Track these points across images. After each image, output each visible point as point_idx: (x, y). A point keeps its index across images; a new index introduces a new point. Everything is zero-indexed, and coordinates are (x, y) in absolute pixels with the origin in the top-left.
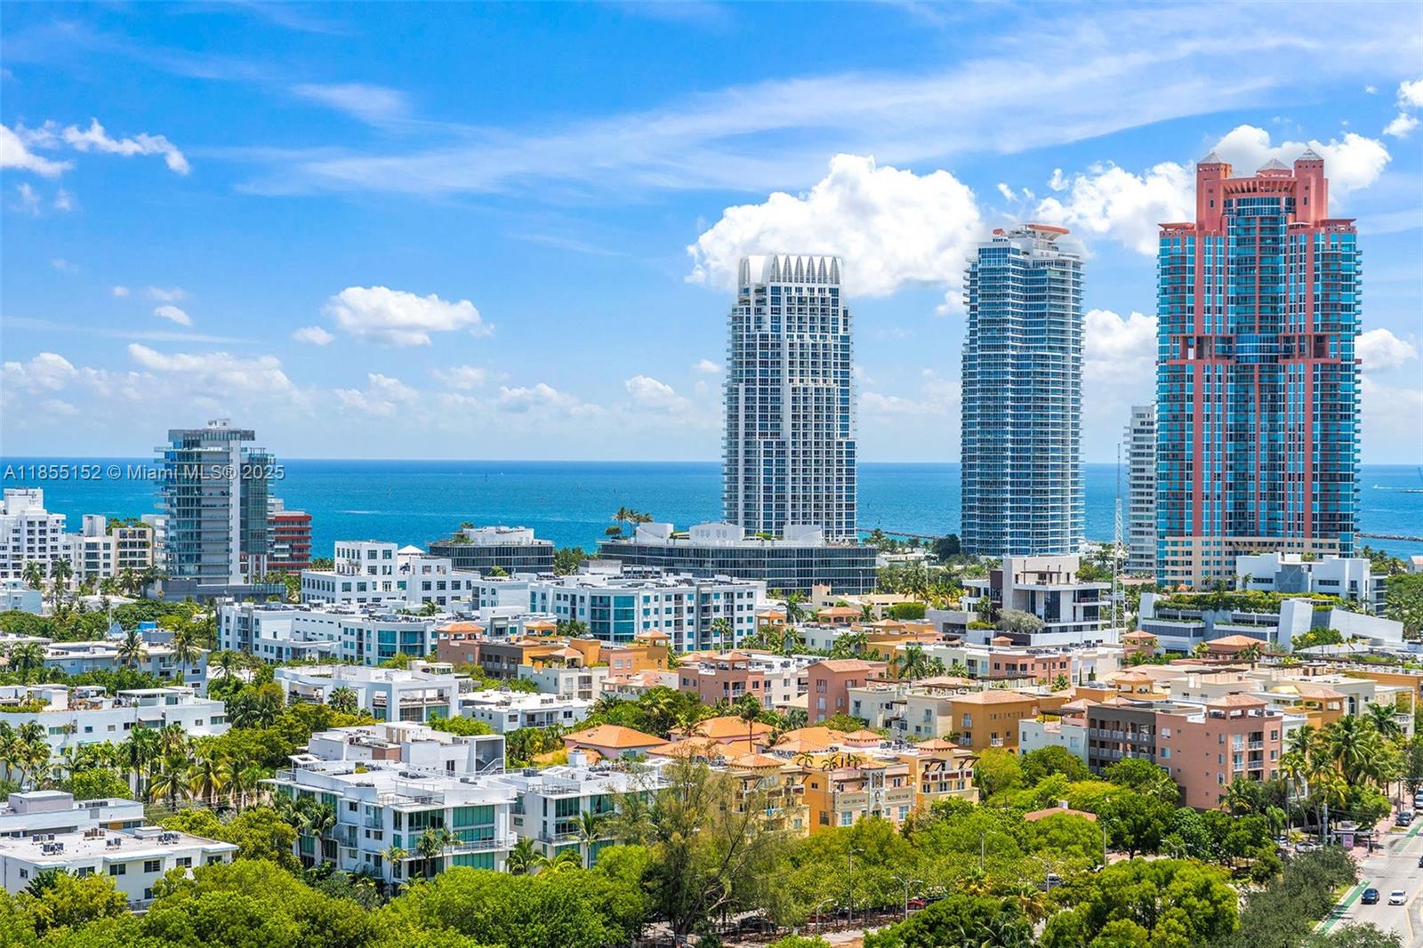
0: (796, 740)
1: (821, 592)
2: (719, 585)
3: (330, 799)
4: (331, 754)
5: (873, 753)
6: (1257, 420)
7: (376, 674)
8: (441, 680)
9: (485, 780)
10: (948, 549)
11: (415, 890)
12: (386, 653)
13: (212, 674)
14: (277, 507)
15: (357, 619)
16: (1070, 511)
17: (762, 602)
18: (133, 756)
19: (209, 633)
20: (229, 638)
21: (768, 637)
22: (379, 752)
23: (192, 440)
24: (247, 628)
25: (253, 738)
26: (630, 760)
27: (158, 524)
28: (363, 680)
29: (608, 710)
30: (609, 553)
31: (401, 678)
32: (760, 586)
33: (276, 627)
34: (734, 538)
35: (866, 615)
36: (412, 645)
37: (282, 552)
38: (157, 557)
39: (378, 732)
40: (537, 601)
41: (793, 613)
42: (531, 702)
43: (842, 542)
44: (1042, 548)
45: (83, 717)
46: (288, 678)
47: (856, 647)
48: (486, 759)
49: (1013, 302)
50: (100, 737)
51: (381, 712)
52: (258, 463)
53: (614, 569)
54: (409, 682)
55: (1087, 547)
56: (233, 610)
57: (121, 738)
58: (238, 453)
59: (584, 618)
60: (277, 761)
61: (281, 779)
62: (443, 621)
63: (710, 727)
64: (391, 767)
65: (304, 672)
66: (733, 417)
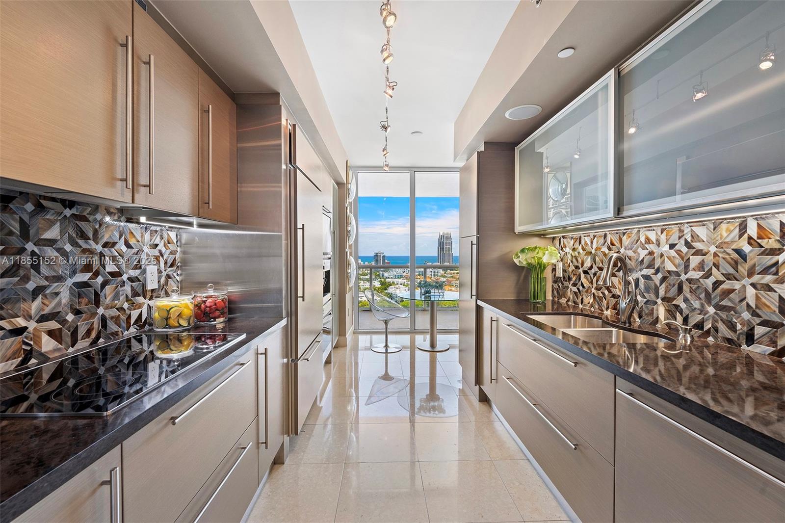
1: (449, 271)
2: (436, 270)
3: (392, 294)
4: (392, 288)
7: (397, 280)
8: (404, 281)
11: (401, 303)
12: (398, 278)
13: (379, 280)
14: (386, 261)
15: (395, 274)
17: (441, 272)
19: (379, 275)
20: (381, 276)
21: (442, 276)
22: (397, 288)
23: (377, 254)
24: (383, 275)
25: (383, 287)
28: (396, 281)
32: (441, 270)
33: (386, 274)
34: (438, 264)
35: (454, 273)
36: (401, 277)
39: (397, 286)
41: (445, 273)
43: (451, 265)
45: (365, 284)
46: (387, 280)
47: (452, 277)
50: (367, 286)
51: (397, 284)
52: (384, 257)
54: (401, 281)
56: (381, 273)
57: (369, 286)
58: (382, 255)
59: (421, 274)
60: (386, 289)
61: (386, 291)
62: (405, 274)
64: (398, 290)
65: (389, 279)
66: (438, 251)
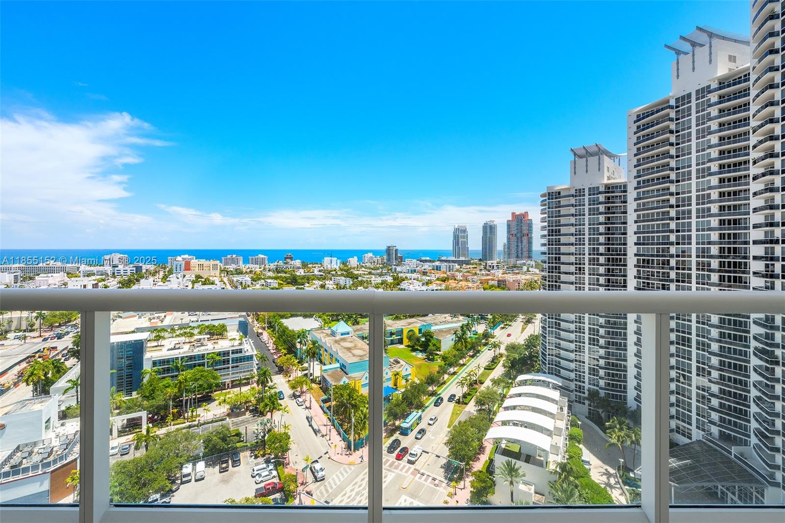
0: (461, 283)
1: (464, 265)
2: (451, 264)
4: (405, 284)
5: (470, 285)
6: (520, 244)
7: (410, 275)
8: (418, 275)
9: (423, 287)
10: (480, 260)
12: (412, 272)
13: (392, 274)
14: (399, 255)
15: (408, 268)
16: (496, 256)
17: (457, 266)
18: (382, 284)
19: (391, 269)
20: (393, 270)
21: (457, 270)
22: (410, 284)
23: (389, 247)
24: (395, 269)
25: (396, 282)
26: (440, 285)
27: (385, 257)
28: (409, 275)
29: (438, 279)
30: (438, 260)
31: (413, 275)
32: (457, 264)
33: (399, 269)
34: (454, 259)
35: (470, 268)
36: (415, 271)
37: (400, 260)
38: (385, 261)
39: (410, 281)
40: (429, 266)
41: (461, 268)
42: (429, 278)
43: (467, 259)
44: (492, 260)
45: (376, 279)
46: (400, 275)
47: (469, 272)
48: (423, 284)
49: (488, 230)
50: (378, 282)
51: (411, 279)
52: (396, 250)
53: (439, 262)
54: (414, 275)
55: (498, 260)
56: (394, 267)
57: (380, 282)
58: (395, 248)
59: (435, 268)
60: (399, 285)
61: (399, 286)
62: (418, 268)
63: (450, 281)
64: (412, 285)
65: (402, 274)
66: (453, 244)
